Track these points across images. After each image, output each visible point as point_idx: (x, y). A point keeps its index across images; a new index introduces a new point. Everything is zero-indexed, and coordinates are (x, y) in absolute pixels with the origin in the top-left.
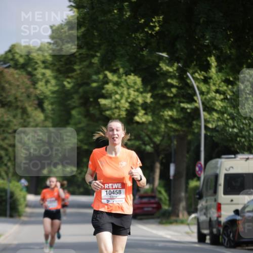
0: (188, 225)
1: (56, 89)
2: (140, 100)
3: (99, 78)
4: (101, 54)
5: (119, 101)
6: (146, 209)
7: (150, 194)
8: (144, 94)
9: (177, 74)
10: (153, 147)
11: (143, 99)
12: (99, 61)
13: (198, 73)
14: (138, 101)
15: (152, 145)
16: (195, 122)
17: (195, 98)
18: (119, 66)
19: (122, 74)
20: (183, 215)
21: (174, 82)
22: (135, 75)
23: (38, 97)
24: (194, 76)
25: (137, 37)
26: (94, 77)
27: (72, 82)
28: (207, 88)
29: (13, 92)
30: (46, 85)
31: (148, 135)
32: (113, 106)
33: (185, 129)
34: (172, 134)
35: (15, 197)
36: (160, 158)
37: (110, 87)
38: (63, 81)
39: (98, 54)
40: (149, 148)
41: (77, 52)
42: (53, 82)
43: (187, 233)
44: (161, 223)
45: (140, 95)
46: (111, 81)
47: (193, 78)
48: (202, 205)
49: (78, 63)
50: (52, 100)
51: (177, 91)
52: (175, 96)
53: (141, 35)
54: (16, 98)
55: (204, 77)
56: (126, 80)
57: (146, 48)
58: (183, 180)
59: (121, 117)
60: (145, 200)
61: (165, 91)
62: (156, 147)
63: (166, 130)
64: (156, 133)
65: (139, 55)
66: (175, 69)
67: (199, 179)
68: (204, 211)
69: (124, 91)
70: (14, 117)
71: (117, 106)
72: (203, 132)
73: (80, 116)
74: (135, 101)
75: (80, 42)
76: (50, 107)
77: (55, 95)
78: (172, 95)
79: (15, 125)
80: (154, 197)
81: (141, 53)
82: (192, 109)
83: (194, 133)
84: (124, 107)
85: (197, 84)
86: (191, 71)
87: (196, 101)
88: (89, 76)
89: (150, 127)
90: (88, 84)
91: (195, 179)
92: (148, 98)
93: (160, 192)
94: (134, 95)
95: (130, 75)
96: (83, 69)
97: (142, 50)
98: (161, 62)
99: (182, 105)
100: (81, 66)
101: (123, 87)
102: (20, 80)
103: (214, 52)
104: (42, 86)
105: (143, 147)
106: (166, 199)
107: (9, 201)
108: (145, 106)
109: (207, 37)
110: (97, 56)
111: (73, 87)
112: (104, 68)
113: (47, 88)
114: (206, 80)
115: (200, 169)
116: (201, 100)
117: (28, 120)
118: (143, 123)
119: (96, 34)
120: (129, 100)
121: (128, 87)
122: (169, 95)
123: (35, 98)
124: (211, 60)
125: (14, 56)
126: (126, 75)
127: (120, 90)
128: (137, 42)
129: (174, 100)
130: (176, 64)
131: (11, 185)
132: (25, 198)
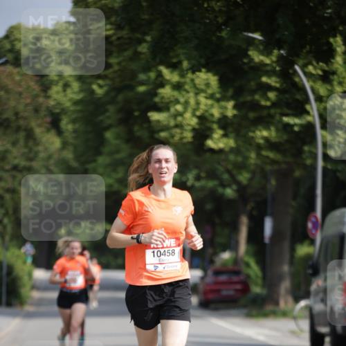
0: (295, 318)
1: (80, 96)
2: (216, 113)
3: (149, 77)
4: (152, 38)
5: (181, 114)
6: (225, 293)
7: (230, 266)
8: (223, 103)
9: (278, 68)
10: (237, 191)
11: (221, 111)
12: (148, 49)
13: (312, 65)
14: (212, 115)
15: (235, 187)
16: (306, 148)
17: (308, 107)
18: (182, 57)
19: (187, 70)
20: (285, 302)
21: (273, 81)
22: (209, 71)
23: (51, 111)
24: (306, 70)
25: (213, 7)
26: (142, 77)
27: (105, 85)
28: (328, 90)
29: (12, 103)
30: (65, 91)
31: (228, 171)
32: (172, 123)
33: (289, 159)
34: (268, 168)
35: (14, 274)
36: (249, 208)
37: (166, 92)
38: (91, 84)
39: (148, 38)
40: (229, 192)
41: (114, 34)
42: (76, 86)
43: (293, 333)
44: (249, 315)
45: (216, 105)
46: (168, 82)
47: (305, 73)
48: (318, 286)
49: (115, 54)
50: (74, 116)
51: (277, 96)
52: (274, 105)
53: (218, 4)
54: (16, 114)
55: (324, 71)
56: (192, 80)
57: (227, 27)
58: (286, 245)
59: (185, 140)
60: (223, 278)
61: (257, 97)
62: (242, 189)
63: (259, 162)
64: (242, 167)
65: (214, 38)
66: (274, 59)
67: (312, 242)
68: (321, 295)
69: (189, 98)
70: (14, 144)
71: (178, 123)
72: (320, 163)
73: (117, 142)
74: (207, 114)
75: (119, 19)
76: (70, 127)
77: (79, 108)
78: (268, 104)
79: (15, 158)
80: (237, 273)
81: (219, 34)
82: (301, 126)
83: (305, 167)
84: (189, 125)
85: (311, 83)
86: (301, 62)
87: (308, 113)
88: (134, 75)
89: (232, 157)
90: (131, 88)
91: (307, 242)
92: (230, 109)
93: (248, 265)
94: (206, 105)
95: (200, 71)
96: (123, 64)
97: (220, 30)
98: (251, 48)
99: (286, 119)
100: (121, 59)
101: (188, 92)
102: (23, 83)
103: (341, 28)
104: (58, 93)
105: (220, 190)
106: (257, 276)
107: (5, 280)
108: (224, 123)
109: (329, 4)
110: (145, 41)
111: (107, 93)
112: (158, 60)
113: (65, 96)
114: (326, 77)
115: (315, 225)
116: (318, 110)
117: (36, 149)
118: (221, 151)
119: (144, 4)
120: (198, 113)
121: (197, 91)
122: (263, 103)
123: (46, 113)
124: (336, 42)
125: (13, 46)
126: (193, 72)
127: (183, 97)
128: (211, 16)
129: (272, 111)
130: (276, 52)
131: (9, 254)
132: (30, 275)
